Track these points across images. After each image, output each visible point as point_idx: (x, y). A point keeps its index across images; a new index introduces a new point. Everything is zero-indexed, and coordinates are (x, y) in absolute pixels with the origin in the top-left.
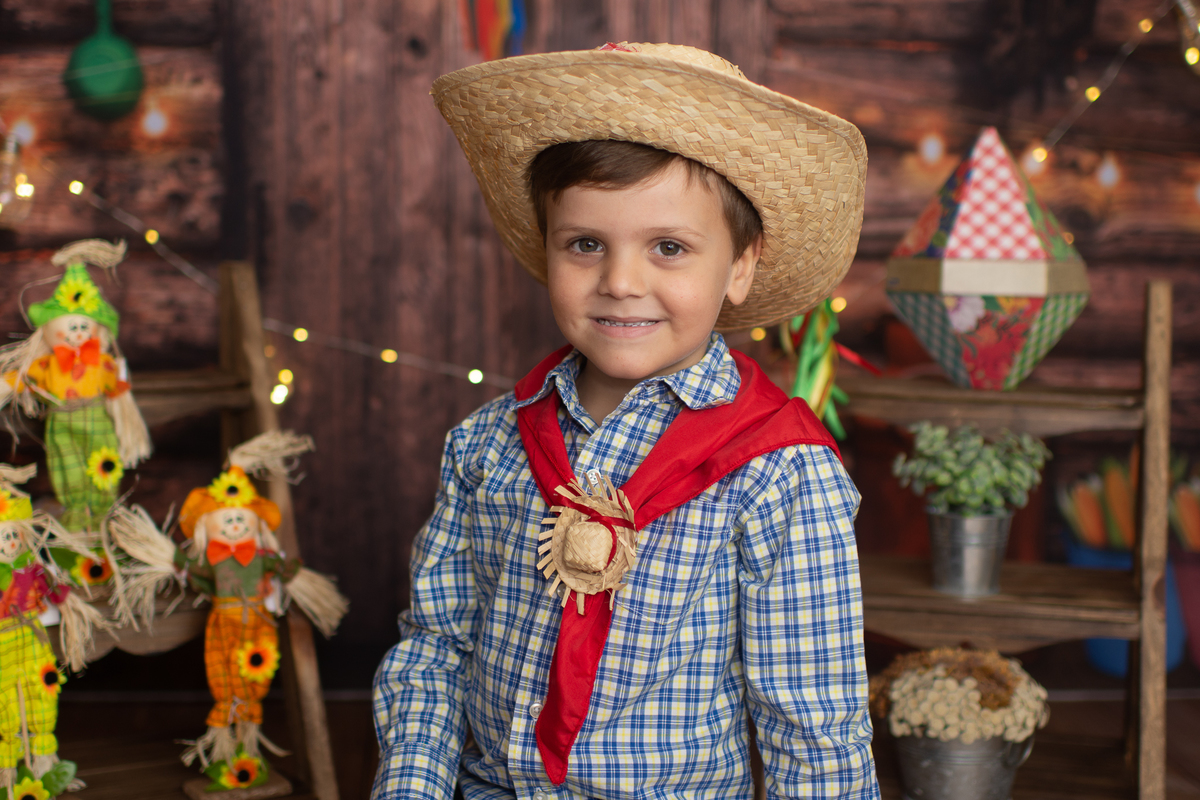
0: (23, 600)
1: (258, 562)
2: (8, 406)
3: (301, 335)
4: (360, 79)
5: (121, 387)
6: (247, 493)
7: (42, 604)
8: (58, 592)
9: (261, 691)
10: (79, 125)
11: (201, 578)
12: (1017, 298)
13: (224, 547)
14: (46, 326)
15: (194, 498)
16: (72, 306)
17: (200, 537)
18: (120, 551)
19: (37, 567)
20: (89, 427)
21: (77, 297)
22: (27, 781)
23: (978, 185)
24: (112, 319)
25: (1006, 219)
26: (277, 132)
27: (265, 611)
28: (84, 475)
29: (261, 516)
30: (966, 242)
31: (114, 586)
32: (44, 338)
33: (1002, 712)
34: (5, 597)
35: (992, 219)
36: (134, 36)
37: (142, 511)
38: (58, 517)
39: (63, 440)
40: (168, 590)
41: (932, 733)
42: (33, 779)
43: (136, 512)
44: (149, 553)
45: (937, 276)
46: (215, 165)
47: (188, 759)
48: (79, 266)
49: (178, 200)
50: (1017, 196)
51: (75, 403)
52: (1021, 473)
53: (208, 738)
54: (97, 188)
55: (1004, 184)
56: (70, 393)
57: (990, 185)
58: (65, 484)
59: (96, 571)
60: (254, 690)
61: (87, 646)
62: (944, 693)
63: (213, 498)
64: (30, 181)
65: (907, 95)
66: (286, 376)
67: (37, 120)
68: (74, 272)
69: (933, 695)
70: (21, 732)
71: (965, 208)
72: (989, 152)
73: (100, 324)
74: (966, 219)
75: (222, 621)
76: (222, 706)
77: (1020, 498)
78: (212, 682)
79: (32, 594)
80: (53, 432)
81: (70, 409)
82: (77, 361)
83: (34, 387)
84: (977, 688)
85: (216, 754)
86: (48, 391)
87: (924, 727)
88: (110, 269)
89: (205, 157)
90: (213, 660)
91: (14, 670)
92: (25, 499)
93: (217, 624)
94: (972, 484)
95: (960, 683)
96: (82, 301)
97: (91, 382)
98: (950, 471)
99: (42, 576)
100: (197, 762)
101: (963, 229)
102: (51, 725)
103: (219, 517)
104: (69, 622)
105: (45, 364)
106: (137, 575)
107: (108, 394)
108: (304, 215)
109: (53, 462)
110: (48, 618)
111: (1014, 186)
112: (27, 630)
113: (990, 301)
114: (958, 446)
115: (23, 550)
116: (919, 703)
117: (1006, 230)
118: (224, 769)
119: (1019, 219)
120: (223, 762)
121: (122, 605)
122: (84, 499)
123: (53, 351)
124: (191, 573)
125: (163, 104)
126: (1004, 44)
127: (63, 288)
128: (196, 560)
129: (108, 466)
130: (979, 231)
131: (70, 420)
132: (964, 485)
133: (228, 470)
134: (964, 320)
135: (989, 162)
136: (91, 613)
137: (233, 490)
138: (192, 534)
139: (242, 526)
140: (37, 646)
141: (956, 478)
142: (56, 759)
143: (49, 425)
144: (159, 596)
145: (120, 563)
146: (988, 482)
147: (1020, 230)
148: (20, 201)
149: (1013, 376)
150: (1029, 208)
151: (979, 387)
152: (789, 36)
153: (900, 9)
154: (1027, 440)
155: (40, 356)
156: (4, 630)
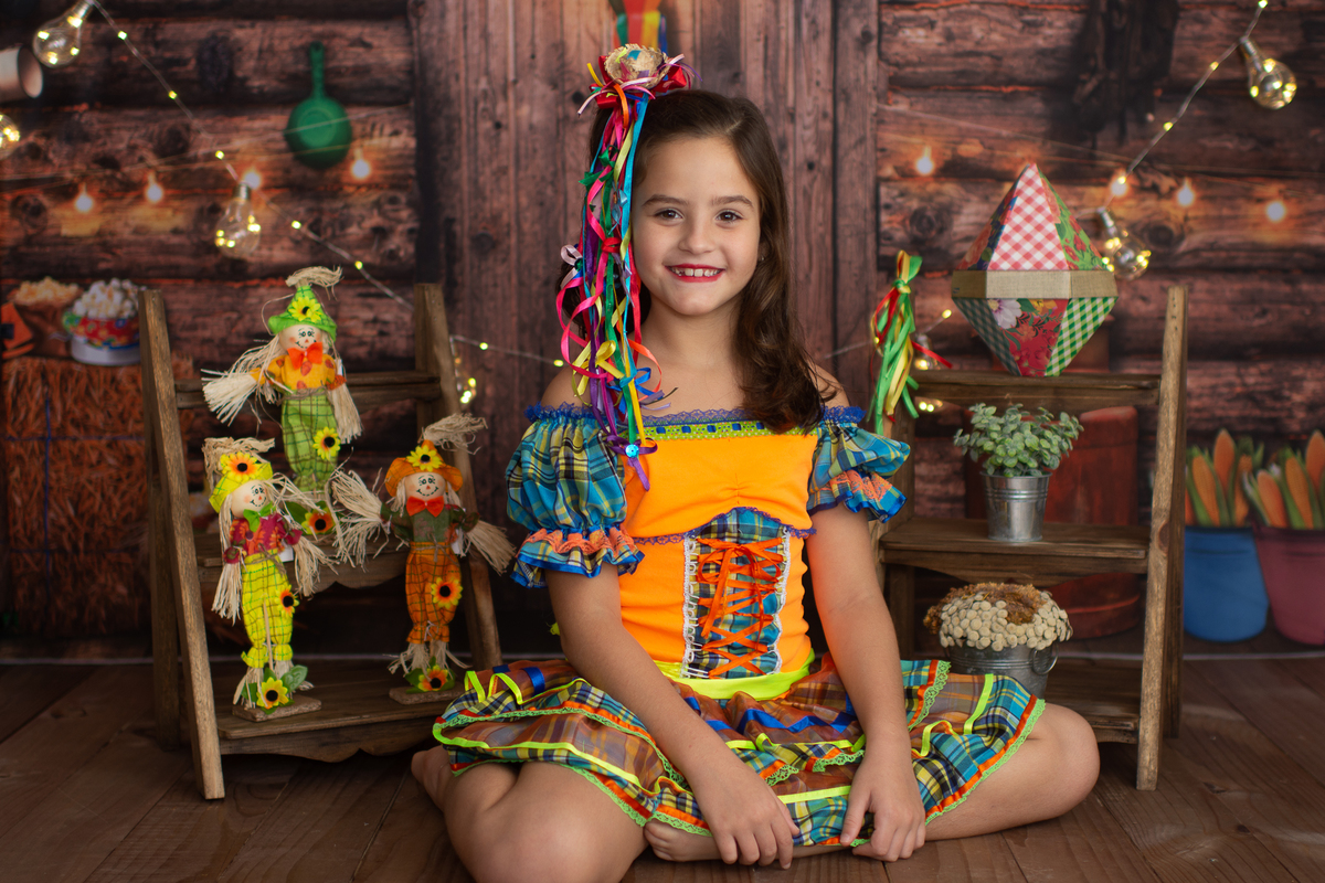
0: (267, 540)
1: (447, 514)
2: (252, 396)
3: (484, 346)
4: (531, 127)
5: (338, 380)
6: (436, 461)
7: (280, 544)
8: (293, 534)
9: (449, 616)
10: (298, 172)
11: (401, 527)
12: (1046, 300)
13: (421, 502)
14: (281, 332)
15: (396, 465)
16: (301, 318)
17: (401, 495)
18: (340, 505)
19: (277, 516)
20: (314, 412)
21: (305, 311)
22: (271, 679)
23: (1019, 210)
24: (331, 327)
25: (1039, 237)
26: (464, 174)
27: (451, 552)
28: (310, 448)
29: (447, 479)
30: (1006, 256)
31: (335, 533)
32: (279, 342)
33: (1025, 625)
34: (254, 538)
35: (1028, 237)
36: (343, 97)
37: (355, 475)
38: (292, 480)
39: (294, 421)
40: (376, 536)
41: (970, 644)
42: (275, 679)
43: (351, 476)
44: (362, 507)
45: (982, 284)
46: (410, 204)
47: (393, 669)
48: (307, 287)
49: (380, 233)
50: (1049, 219)
51: (304, 392)
52: (1050, 441)
53: (409, 652)
54: (315, 227)
55: (1039, 209)
56: (300, 385)
57: (1029, 210)
58: (297, 456)
59: (320, 524)
60: (444, 616)
61: (314, 578)
62: (980, 612)
63: (411, 464)
64: (258, 221)
66: (472, 382)
67: (262, 170)
68: (303, 291)
69: (971, 614)
70: (266, 642)
71: (1007, 229)
72: (1030, 183)
73: (322, 332)
74: (1007, 238)
75: (418, 560)
76: (419, 627)
77: (1054, 462)
78: (410, 608)
79: (273, 536)
80: (287, 414)
81: (300, 398)
82: (305, 360)
83: (272, 379)
84: (1006, 608)
85: (415, 665)
86: (284, 383)
87: (964, 638)
88: (330, 288)
89: (403, 197)
90: (411, 591)
91: (261, 594)
92: (267, 465)
93: (414, 563)
94: (1007, 450)
95: (993, 604)
96: (309, 313)
97: (316, 376)
98: (994, 440)
99: (280, 522)
100: (400, 669)
101: (1004, 246)
102: (288, 638)
103: (415, 479)
104: (301, 558)
105: (281, 363)
106: (353, 524)
107: (329, 386)
108: (486, 244)
109: (287, 439)
110: (285, 556)
111: (1048, 210)
112: (271, 564)
113: (1025, 303)
114: (1002, 421)
115: (267, 502)
116: (961, 620)
117: (1039, 246)
118: (421, 677)
119: (1050, 237)
120: (419, 671)
121: (341, 547)
122: (311, 467)
123: (287, 353)
124: (393, 523)
125: (366, 155)
127: (294, 304)
128: (398, 512)
129: (329, 442)
130: (1017, 247)
131: (300, 405)
132: (1000, 450)
133: (421, 445)
134: (1007, 318)
135: (1029, 191)
136: (317, 552)
137: (425, 459)
138: (395, 494)
139: (433, 486)
140: (278, 576)
141: (997, 445)
142: (292, 665)
143: (284, 410)
144: (369, 542)
145: (338, 515)
146: (1020, 447)
147: (1050, 246)
148: (251, 236)
149: (1055, 366)
150: (1060, 228)
151: (1025, 374)
152: (899, 83)
153: (997, 58)
154: (1064, 416)
155: (277, 356)
156: (254, 562)
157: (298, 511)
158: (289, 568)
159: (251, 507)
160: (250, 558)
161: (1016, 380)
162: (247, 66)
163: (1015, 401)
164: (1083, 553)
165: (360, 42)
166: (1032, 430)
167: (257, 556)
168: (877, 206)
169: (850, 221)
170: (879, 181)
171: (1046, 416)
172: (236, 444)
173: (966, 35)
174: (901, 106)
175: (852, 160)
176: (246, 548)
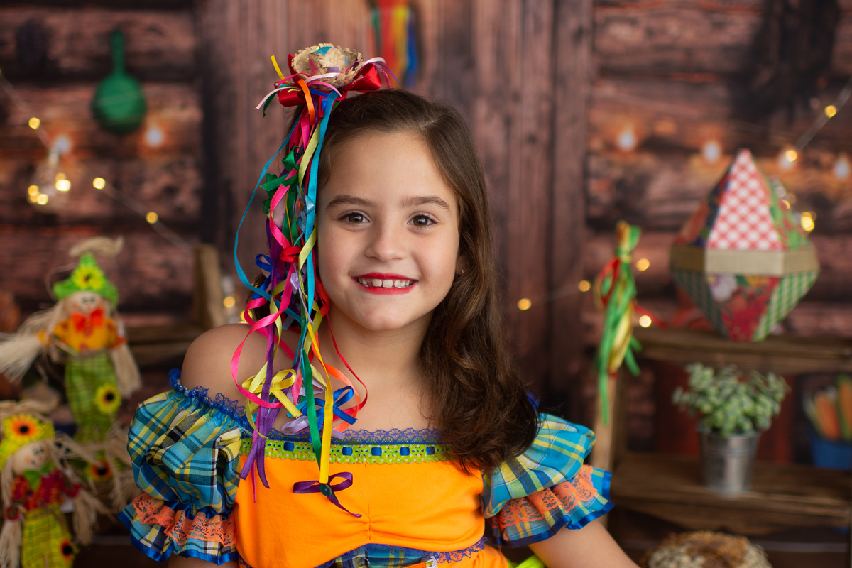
0: (47, 496)
2: (38, 358)
5: (119, 341)
7: (61, 498)
8: (73, 489)
10: (102, 139)
12: (760, 277)
14: (65, 299)
16: (84, 286)
18: (118, 459)
19: (57, 472)
20: (96, 370)
21: (87, 278)
23: (734, 193)
24: (113, 294)
25: (753, 219)
26: (240, 142)
28: (92, 403)
30: (723, 236)
32: (64, 309)
34: (34, 495)
35: (743, 219)
36: (140, 76)
39: (78, 381)
45: (701, 260)
46: (197, 166)
48: (90, 256)
49: (170, 191)
50: (763, 202)
51: (86, 353)
52: (764, 406)
54: (114, 183)
55: (753, 193)
56: (83, 346)
57: (743, 193)
58: (79, 411)
64: (68, 178)
65: (693, 112)
67: (72, 135)
68: (86, 260)
71: (723, 210)
72: (743, 168)
73: (105, 299)
77: (765, 423)
79: (54, 491)
80: (70, 374)
81: (83, 359)
82: (88, 324)
83: (57, 343)
86: (68, 344)
89: (190, 160)
91: (42, 545)
92: (49, 423)
94: (726, 415)
96: (91, 282)
97: (97, 338)
98: (712, 403)
99: (61, 478)
101: (721, 226)
104: (80, 510)
105: (65, 326)
107: (110, 346)
109: (70, 395)
110: (68, 506)
111: (761, 194)
112: (51, 518)
113: (740, 279)
114: (720, 383)
115: (48, 460)
117: (753, 227)
119: (763, 219)
122: (93, 421)
123: (70, 317)
125: (160, 124)
126: (765, 76)
127: (77, 272)
129: (109, 397)
130: (733, 227)
131: (83, 366)
132: (719, 415)
134: (722, 291)
135: (743, 176)
136: (95, 503)
140: (58, 527)
141: (716, 408)
143: (68, 368)
146: (739, 412)
147: (764, 227)
148: (60, 194)
149: (761, 332)
150: (772, 211)
151: (735, 338)
152: (608, 70)
153: (689, 51)
154: (771, 378)
155: (63, 319)
156: (35, 517)
157: (80, 464)
158: (69, 520)
159: (31, 467)
160: (31, 514)
161: (729, 345)
162: (58, 49)
163: (727, 364)
164: (793, 508)
165: (153, 29)
166: (748, 393)
167: (37, 512)
168: (586, 174)
169: (565, 185)
170: (589, 153)
171: (758, 380)
172: (18, 407)
173: (663, 31)
174: (608, 90)
175: (567, 135)
176: (27, 506)
